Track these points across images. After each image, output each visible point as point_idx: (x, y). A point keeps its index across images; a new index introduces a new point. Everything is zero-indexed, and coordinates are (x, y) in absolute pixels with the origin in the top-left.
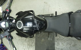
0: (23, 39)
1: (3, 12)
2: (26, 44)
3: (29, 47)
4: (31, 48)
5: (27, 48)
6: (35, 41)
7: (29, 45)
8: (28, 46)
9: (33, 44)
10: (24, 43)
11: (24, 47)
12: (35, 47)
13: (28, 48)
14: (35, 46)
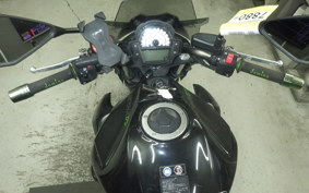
0: (86, 123)
1: (221, 37)
2: (66, 141)
3: (51, 156)
4: (46, 166)
5: (47, 146)
6: (81, 180)
7: (61, 152)
8: (56, 151)
9: (65, 174)
10: (69, 128)
11: (50, 133)
12: (49, 183)
13: (45, 151)
14: (55, 182)
